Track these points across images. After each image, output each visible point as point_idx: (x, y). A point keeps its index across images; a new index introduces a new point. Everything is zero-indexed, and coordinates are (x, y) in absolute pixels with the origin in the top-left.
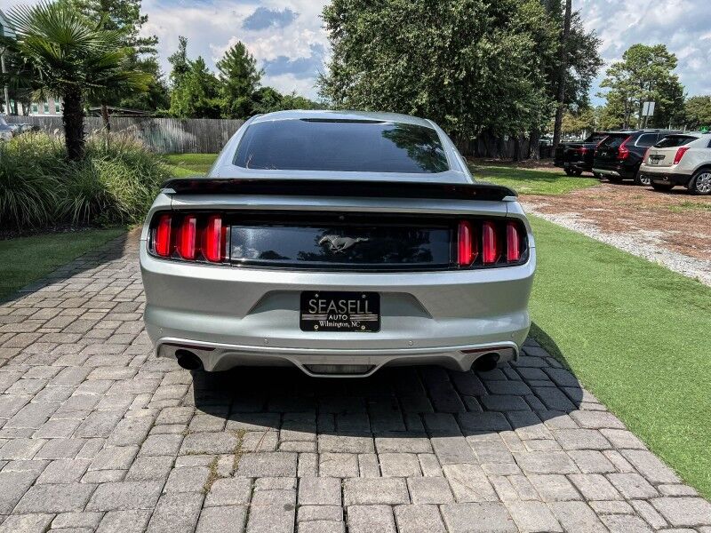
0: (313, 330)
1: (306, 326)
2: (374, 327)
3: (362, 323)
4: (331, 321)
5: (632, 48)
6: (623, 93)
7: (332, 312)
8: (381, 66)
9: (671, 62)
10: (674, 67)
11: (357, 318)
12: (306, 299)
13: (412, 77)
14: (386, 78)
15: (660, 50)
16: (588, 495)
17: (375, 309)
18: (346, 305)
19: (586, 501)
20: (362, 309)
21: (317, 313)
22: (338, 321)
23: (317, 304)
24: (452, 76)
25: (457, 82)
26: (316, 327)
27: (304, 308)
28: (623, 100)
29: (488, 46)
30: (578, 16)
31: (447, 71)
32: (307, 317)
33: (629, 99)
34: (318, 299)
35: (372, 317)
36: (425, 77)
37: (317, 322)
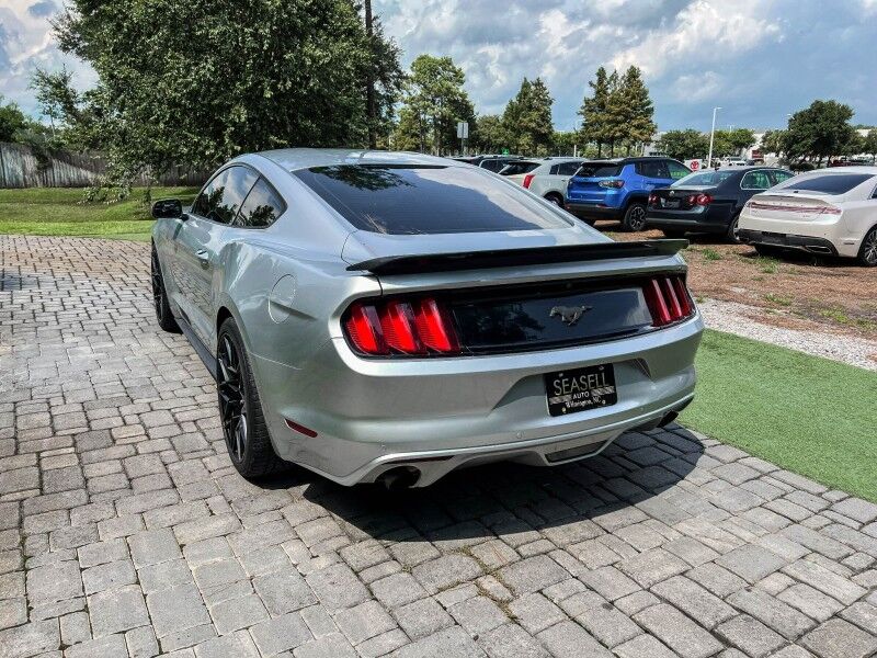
0: (561, 414)
1: (556, 411)
2: (611, 400)
3: (602, 397)
4: (576, 401)
5: (419, 59)
6: (414, 109)
7: (575, 391)
8: (178, 69)
9: (459, 77)
10: (462, 83)
11: (598, 392)
12: (550, 381)
13: (218, 85)
14: (187, 85)
15: (447, 63)
16: (796, 518)
17: (611, 381)
18: (586, 380)
19: (798, 523)
20: (601, 383)
21: (563, 395)
22: (582, 400)
23: (560, 385)
24: (274, 88)
25: (278, 96)
26: (564, 410)
27: (551, 392)
28: (416, 117)
29: (318, 53)
30: (379, 21)
31: (267, 82)
32: (556, 400)
33: (422, 116)
34: (561, 379)
35: (609, 390)
36: (239, 88)
37: (563, 405)
